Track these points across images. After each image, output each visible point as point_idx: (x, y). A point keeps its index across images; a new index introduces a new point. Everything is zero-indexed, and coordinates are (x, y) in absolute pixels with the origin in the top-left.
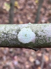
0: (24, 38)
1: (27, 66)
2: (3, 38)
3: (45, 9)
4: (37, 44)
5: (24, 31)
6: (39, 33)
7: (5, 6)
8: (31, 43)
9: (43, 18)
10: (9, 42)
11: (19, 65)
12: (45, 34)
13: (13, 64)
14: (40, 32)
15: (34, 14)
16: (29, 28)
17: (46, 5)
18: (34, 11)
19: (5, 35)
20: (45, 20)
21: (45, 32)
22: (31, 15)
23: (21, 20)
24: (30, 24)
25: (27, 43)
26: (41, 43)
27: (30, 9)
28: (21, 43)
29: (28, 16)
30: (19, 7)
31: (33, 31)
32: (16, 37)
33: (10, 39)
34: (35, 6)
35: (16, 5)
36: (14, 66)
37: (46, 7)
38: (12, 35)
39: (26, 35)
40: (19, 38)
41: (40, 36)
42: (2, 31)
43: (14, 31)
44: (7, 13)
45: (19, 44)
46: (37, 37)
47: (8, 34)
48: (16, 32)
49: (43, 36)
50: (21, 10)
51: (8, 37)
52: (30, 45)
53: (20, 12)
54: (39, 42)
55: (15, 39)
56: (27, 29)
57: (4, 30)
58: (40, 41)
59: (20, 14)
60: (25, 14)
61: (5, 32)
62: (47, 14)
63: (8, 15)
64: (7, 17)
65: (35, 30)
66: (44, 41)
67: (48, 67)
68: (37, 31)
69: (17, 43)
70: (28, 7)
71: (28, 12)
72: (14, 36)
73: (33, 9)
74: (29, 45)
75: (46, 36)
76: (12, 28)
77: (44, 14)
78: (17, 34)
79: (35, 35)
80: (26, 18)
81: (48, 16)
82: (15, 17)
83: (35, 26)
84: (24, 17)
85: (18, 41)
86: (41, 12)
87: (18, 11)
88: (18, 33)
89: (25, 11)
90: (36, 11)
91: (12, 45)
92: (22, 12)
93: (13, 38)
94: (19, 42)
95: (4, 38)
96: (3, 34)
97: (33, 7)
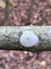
0: (26, 41)
1: (22, 58)
2: (4, 41)
3: (37, 6)
4: (40, 48)
5: (26, 34)
6: (43, 37)
7: (1, 4)
8: (33, 47)
9: (35, 14)
10: (10, 45)
11: (14, 57)
12: (49, 38)
13: (9, 55)
14: (43, 35)
15: (27, 10)
16: (32, 31)
17: (38, 3)
18: (27, 7)
19: (7, 38)
20: (37, 16)
21: (49, 35)
22: (25, 11)
23: (16, 16)
24: (32, 27)
25: (29, 47)
26: (44, 47)
27: (23, 6)
28: (23, 47)
29: (21, 12)
30: (14, 5)
31: (36, 35)
32: (18, 41)
33: (12, 42)
34: (28, 3)
35: (11, 3)
36: (10, 57)
37: (38, 4)
38: (14, 38)
39: (28, 39)
40: (21, 41)
41: (43, 40)
42: (3, 34)
43: (15, 34)
44: (3, 10)
45: (21, 47)
46: (41, 40)
47: (10, 37)
48: (18, 35)
49: (47, 40)
50: (16, 7)
51: (9, 40)
52: (33, 49)
53: (15, 9)
54: (42, 46)
55: (17, 42)
56: (30, 32)
57: (5, 33)
58: (44, 45)
59: (15, 11)
60: (19, 11)
61: (6, 35)
62: (39, 11)
63: (4, 12)
64: (3, 13)
65: (38, 33)
66: (48, 45)
67: (40, 58)
68: (40, 34)
69: (19, 46)
70: (22, 4)
71: (21, 8)
72: (16, 39)
73: (26, 6)
74: (31, 49)
75: (50, 40)
76: (14, 30)
77: (36, 11)
78: (19, 38)
79: (38, 39)
80: (20, 14)
81: (39, 13)
82: (10, 13)
83: (38, 29)
84: (18, 13)
85: (20, 44)
86: (33, 9)
87: (13, 8)
88: (20, 36)
89: (19, 8)
90: (29, 8)
91: (14, 48)
92: (16, 9)
93: (15, 42)
94: (21, 46)
95: (6, 41)
96: (4, 37)
97: (26, 4)
